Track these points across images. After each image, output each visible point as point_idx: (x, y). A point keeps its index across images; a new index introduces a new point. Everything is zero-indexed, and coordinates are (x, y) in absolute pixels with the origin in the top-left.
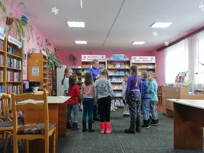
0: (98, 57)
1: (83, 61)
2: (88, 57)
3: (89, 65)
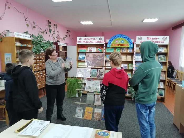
2: (84, 39)
3: (86, 48)
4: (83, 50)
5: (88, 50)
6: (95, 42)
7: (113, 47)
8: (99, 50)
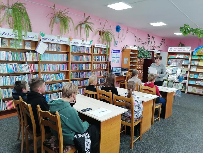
0: (183, 49)
1: (169, 52)
2: (174, 48)
3: (175, 55)
4: (173, 56)
5: (177, 56)
6: (183, 51)
7: (198, 55)
8: (186, 57)
